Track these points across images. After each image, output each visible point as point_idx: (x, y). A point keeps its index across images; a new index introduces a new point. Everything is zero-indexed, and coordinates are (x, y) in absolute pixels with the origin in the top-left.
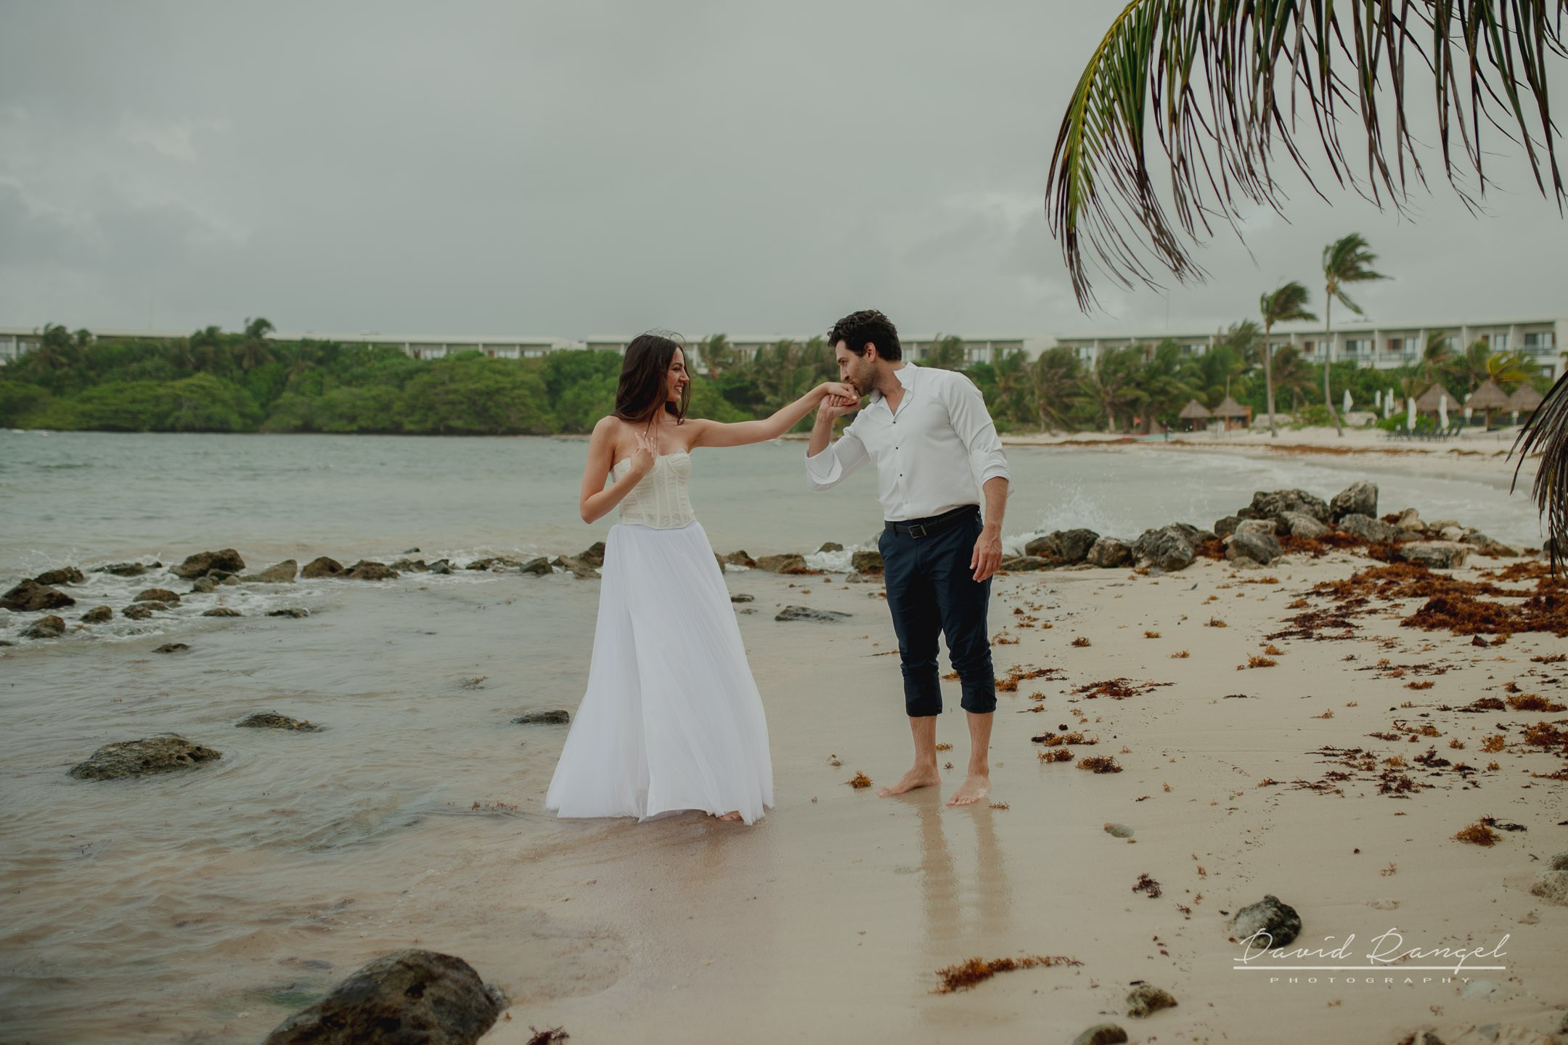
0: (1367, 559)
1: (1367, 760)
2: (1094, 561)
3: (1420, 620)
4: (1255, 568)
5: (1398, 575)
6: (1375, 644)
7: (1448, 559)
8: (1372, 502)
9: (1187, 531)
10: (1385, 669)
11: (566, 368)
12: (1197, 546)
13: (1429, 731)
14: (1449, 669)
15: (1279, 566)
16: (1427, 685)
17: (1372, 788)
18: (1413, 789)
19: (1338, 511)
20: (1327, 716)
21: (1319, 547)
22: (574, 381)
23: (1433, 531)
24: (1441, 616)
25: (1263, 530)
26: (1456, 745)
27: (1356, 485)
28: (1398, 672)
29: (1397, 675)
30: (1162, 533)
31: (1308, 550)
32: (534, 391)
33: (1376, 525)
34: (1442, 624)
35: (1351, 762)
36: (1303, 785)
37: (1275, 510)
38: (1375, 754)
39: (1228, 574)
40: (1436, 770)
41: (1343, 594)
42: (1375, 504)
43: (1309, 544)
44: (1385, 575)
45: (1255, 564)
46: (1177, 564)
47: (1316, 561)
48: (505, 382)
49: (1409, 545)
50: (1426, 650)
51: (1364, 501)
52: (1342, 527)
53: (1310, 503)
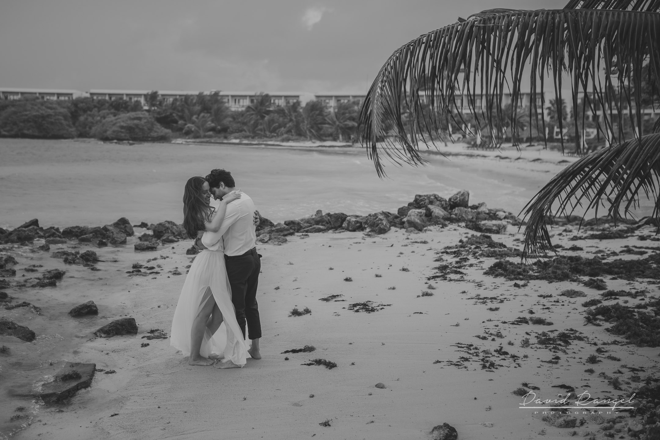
0: (465, 229)
1: (476, 351)
2: (346, 228)
3: (492, 271)
4: (417, 233)
5: (480, 243)
6: (473, 284)
7: (499, 230)
8: (466, 199)
9: (386, 215)
10: (479, 299)
11: (80, 105)
12: (391, 222)
13: (499, 335)
14: (505, 300)
15: (427, 232)
16: (497, 309)
17: (478, 365)
18: (495, 367)
19: (452, 204)
20: (457, 325)
21: (444, 223)
22: (84, 111)
23: (492, 213)
24: (500, 271)
25: (420, 214)
26: (510, 344)
27: (460, 192)
28: (484, 300)
29: (484, 303)
30: (376, 215)
31: (439, 224)
32: (65, 117)
33: (469, 212)
34: (501, 275)
35: (469, 352)
36: (450, 363)
37: (424, 204)
38: (479, 347)
39: (405, 237)
40: (503, 357)
41: (457, 254)
42: (468, 200)
43: (440, 221)
44: (475, 243)
45: (416, 231)
46: (383, 231)
47: (443, 229)
48: (50, 111)
49: (483, 222)
50: (495, 289)
51: (463, 199)
52: (454, 213)
53: (439, 201)
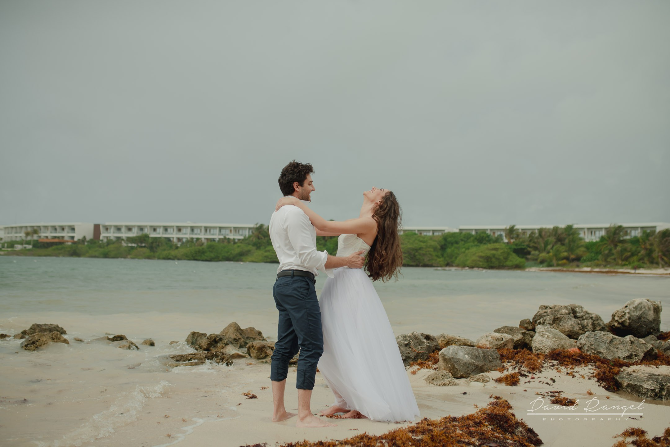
11: (449, 239)
22: (452, 244)
32: (435, 249)
48: (423, 245)
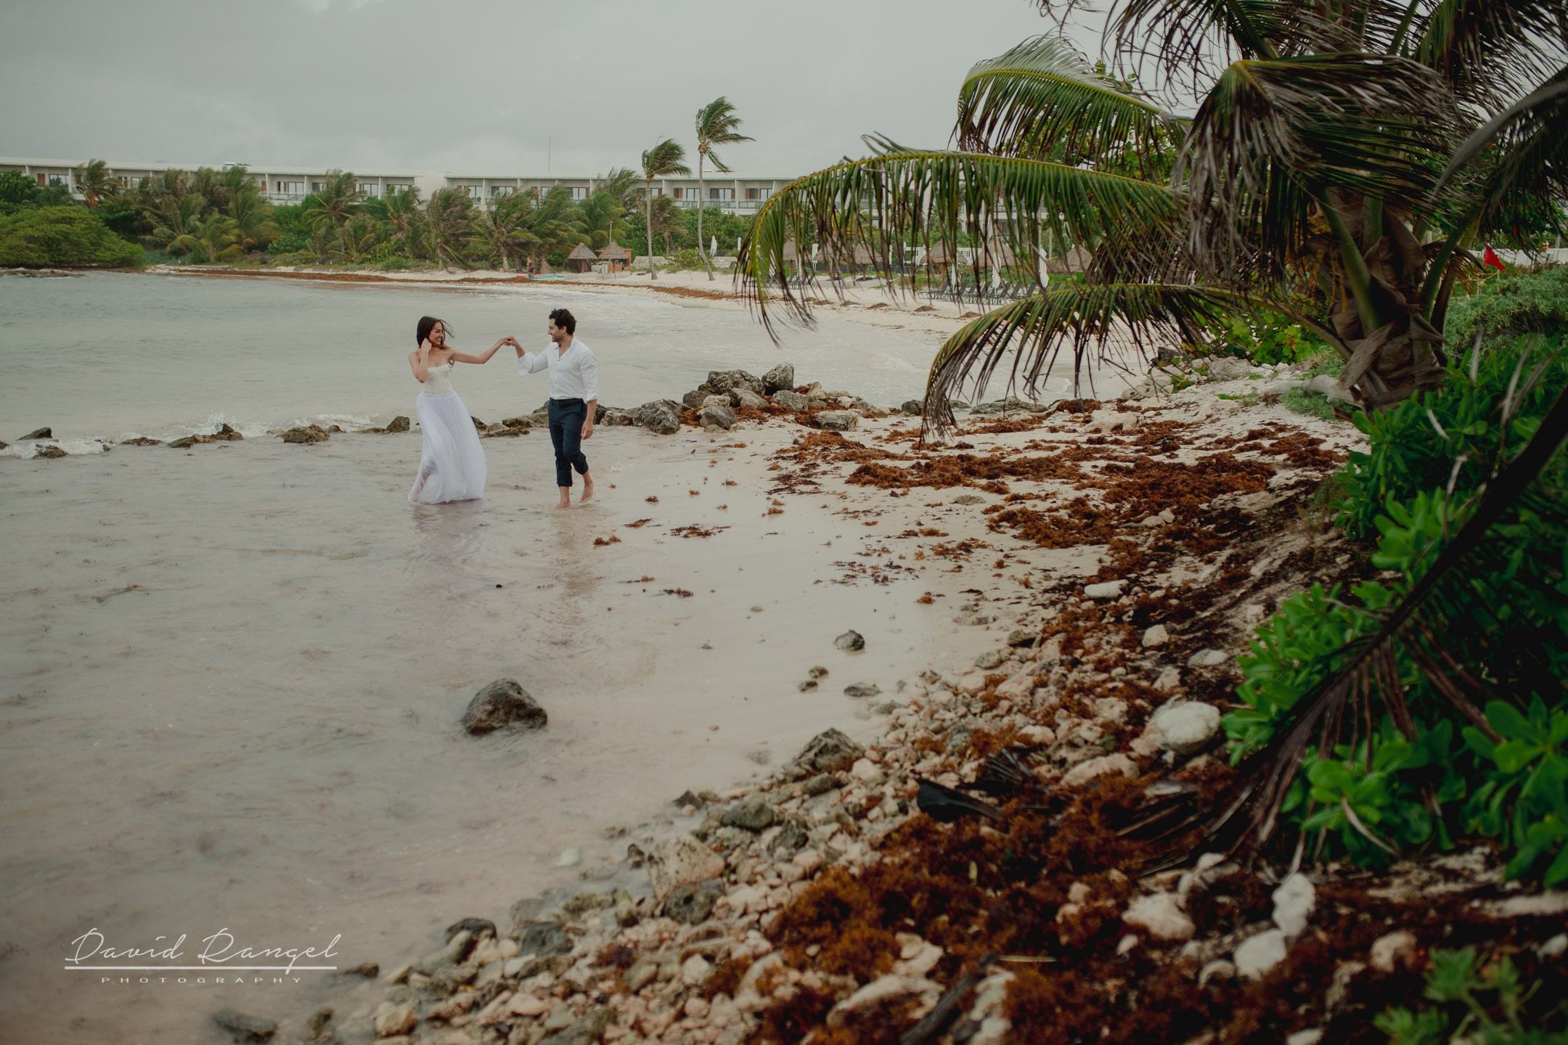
0: (795, 422)
3: (855, 479)
5: (827, 444)
6: (834, 496)
7: (849, 424)
8: (790, 378)
9: (671, 405)
10: (847, 513)
12: (679, 416)
14: (883, 512)
16: (875, 523)
19: (771, 387)
21: (762, 416)
23: (832, 400)
24: (867, 477)
25: (722, 403)
27: (779, 367)
28: (854, 515)
29: (856, 517)
30: (653, 406)
31: (755, 418)
33: (796, 398)
34: (870, 482)
37: (727, 387)
41: (799, 459)
42: (793, 380)
43: (754, 413)
45: (722, 430)
46: (669, 431)
47: (761, 426)
49: (822, 413)
50: (865, 500)
51: (785, 378)
52: (775, 400)
53: (749, 381)
